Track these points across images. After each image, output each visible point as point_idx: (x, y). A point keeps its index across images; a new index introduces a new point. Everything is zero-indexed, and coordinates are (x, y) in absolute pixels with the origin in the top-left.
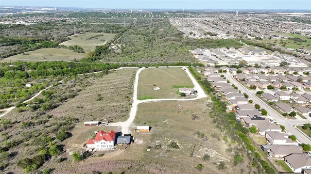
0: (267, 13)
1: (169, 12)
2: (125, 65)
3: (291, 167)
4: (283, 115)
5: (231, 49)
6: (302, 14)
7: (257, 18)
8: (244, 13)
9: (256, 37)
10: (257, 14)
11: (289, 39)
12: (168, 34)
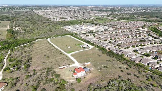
0: (78, 7)
1: (29, 7)
2: (38, 39)
3: (144, 64)
4: (125, 48)
5: (79, 25)
6: (92, 7)
7: (76, 9)
8: (69, 7)
9: (84, 18)
10: (75, 7)
11: (96, 19)
12: (42, 20)
